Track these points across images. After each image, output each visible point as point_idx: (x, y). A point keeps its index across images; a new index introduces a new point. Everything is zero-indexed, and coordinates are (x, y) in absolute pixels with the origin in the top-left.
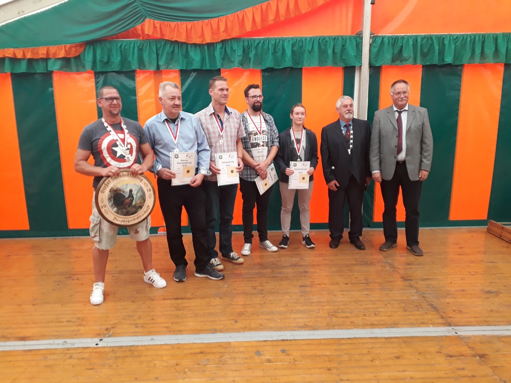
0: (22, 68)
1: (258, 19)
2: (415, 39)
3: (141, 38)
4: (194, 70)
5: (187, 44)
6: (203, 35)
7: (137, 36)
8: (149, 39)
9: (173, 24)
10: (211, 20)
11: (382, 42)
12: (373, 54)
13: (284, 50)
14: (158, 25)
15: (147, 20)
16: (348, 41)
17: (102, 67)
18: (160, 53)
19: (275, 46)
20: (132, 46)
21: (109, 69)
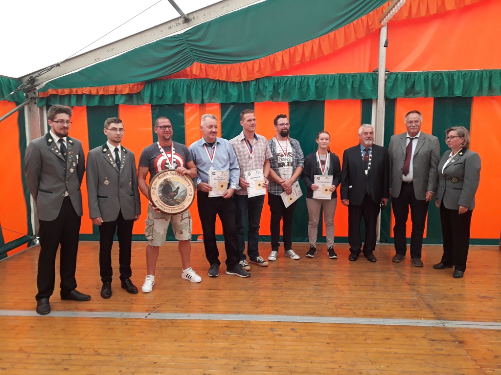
0: (96, 102)
1: (287, 61)
2: (427, 75)
3: (189, 78)
4: (232, 104)
5: (227, 82)
6: (240, 74)
7: (187, 76)
8: (196, 79)
9: (216, 66)
10: (248, 62)
11: (396, 78)
12: (388, 88)
13: (308, 86)
14: (203, 67)
15: (195, 63)
16: (365, 77)
17: (157, 101)
18: (205, 89)
19: (301, 83)
20: (182, 84)
21: (163, 103)
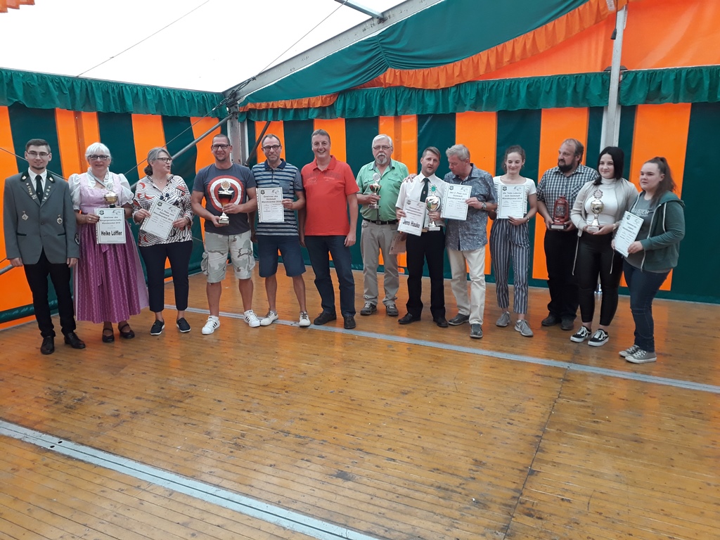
1: (493, 62)
2: (678, 72)
3: (383, 86)
4: (431, 115)
5: (424, 90)
6: (438, 80)
7: (381, 84)
8: (390, 88)
9: (412, 71)
10: (448, 66)
11: (635, 78)
12: (622, 92)
13: (519, 91)
14: (398, 74)
15: (389, 69)
16: (592, 79)
17: (350, 114)
18: (399, 99)
19: (510, 88)
20: (375, 93)
21: (356, 116)
